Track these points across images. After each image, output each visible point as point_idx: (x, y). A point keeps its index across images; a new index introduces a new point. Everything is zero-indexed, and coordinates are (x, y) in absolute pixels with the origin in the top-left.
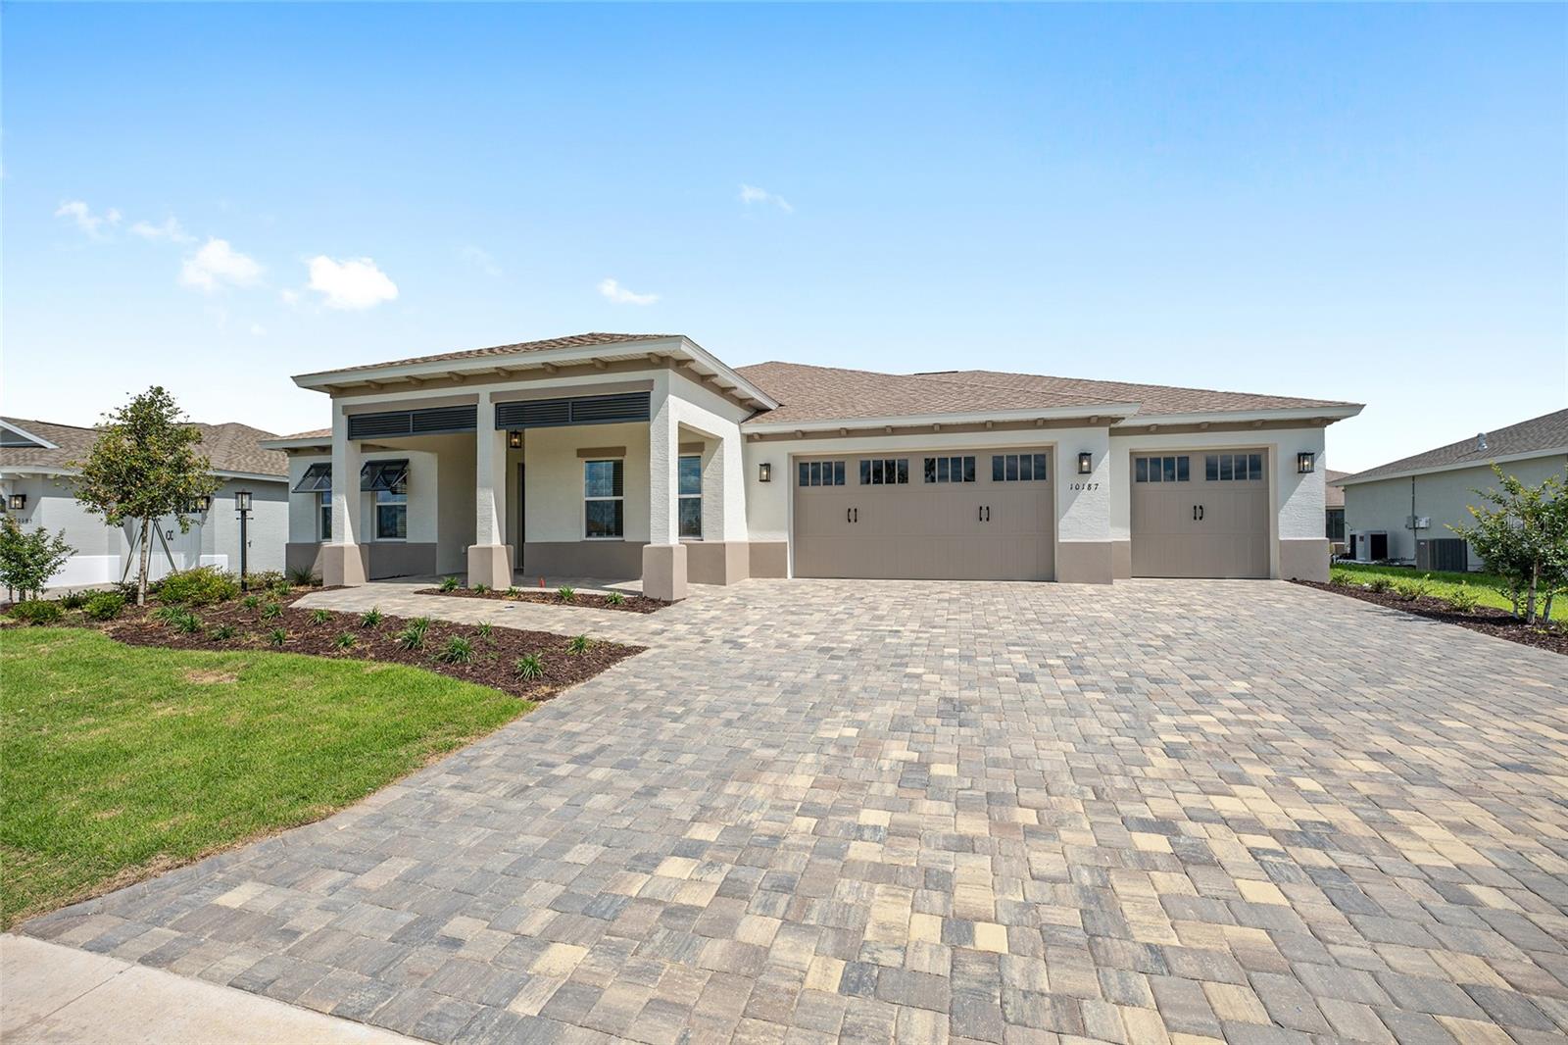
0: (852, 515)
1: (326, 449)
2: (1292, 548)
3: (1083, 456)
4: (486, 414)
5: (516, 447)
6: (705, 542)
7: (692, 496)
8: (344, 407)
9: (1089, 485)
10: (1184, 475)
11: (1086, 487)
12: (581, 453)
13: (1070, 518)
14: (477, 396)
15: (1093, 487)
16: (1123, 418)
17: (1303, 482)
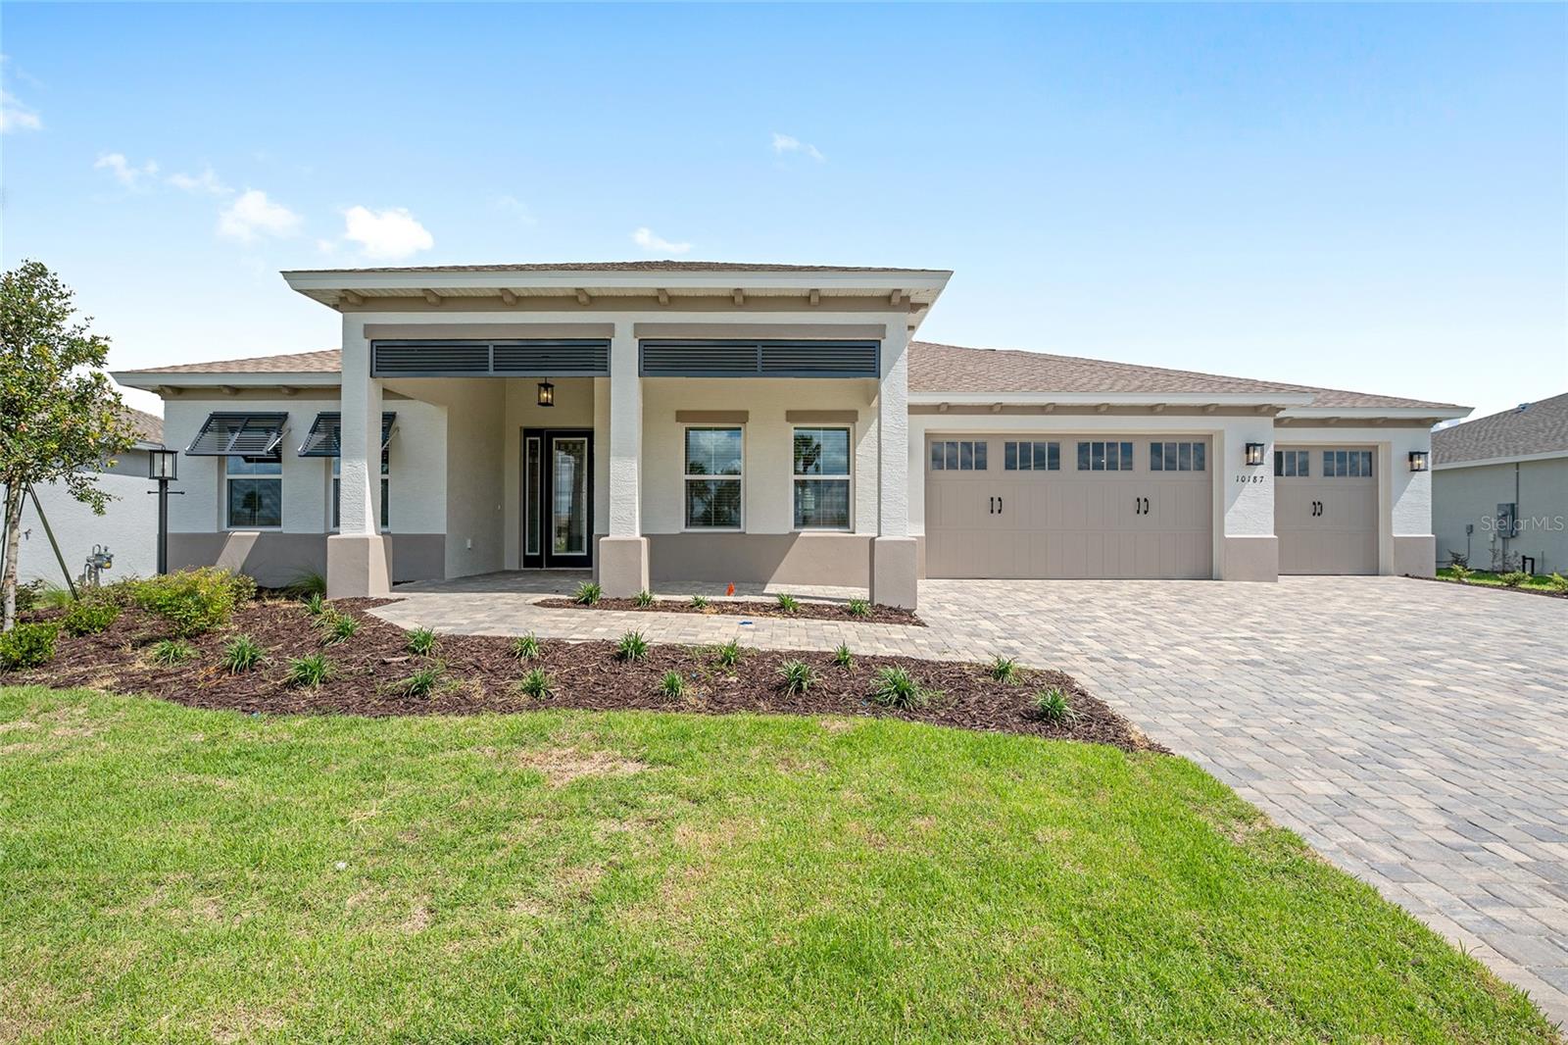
0: (996, 505)
1: (335, 391)
2: (1401, 544)
3: (1249, 447)
4: (625, 355)
5: (546, 404)
6: (856, 535)
7: (838, 477)
8: (366, 326)
9: (1255, 478)
10: (1304, 471)
11: (1252, 479)
12: (681, 416)
13: (1236, 512)
14: (611, 327)
15: (1259, 479)
16: (1284, 409)
17: (1413, 480)
